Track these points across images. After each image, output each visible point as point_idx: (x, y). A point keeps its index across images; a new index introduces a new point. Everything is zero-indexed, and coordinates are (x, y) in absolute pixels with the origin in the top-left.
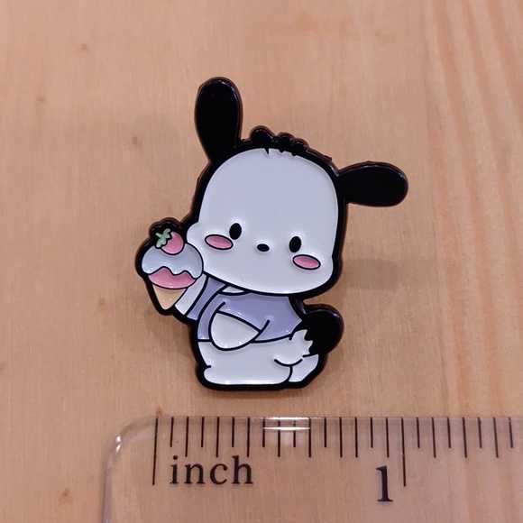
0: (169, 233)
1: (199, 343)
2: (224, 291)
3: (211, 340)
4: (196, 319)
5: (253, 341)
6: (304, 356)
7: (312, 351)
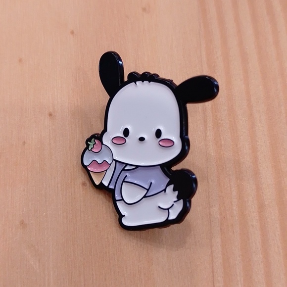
0: (94, 141)
1: (117, 202)
2: (126, 168)
3: (123, 199)
4: (113, 188)
5: (145, 197)
6: (175, 202)
7: (179, 198)
